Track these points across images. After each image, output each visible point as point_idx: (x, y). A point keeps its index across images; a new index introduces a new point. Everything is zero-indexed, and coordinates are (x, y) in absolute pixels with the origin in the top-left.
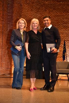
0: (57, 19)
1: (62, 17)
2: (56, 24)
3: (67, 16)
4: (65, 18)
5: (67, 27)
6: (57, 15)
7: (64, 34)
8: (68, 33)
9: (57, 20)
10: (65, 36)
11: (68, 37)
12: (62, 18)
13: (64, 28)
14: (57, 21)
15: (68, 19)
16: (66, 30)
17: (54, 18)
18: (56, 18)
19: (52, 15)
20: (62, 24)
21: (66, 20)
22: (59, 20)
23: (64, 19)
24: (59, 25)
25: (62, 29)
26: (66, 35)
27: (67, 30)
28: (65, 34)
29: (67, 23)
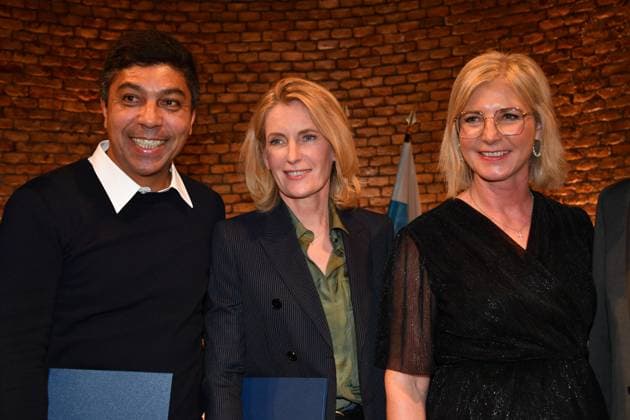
13: (263, 24)
25: (248, 30)
27: (294, 36)
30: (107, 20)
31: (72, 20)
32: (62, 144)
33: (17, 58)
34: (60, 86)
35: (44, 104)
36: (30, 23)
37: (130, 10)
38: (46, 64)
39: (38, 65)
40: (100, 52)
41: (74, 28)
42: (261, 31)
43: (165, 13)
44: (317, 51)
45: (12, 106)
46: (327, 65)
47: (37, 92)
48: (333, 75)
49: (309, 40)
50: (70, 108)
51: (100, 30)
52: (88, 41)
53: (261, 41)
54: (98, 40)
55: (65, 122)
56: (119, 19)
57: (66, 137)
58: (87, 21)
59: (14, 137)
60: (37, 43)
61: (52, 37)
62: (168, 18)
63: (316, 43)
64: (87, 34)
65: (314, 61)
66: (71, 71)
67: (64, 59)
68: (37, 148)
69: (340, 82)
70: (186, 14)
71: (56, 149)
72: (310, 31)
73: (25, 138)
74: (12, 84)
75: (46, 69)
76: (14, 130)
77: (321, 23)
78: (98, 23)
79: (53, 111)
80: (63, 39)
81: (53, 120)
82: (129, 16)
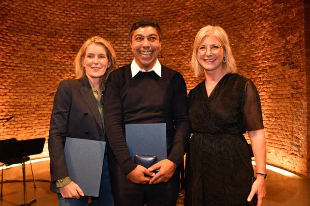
0: (92, 14)
1: (104, 10)
2: (88, 28)
4: (110, 13)
5: (116, 35)
6: (92, 4)
8: (120, 50)
9: (92, 18)
11: (120, 61)
12: (103, 13)
14: (92, 20)
15: (118, 16)
17: (83, 11)
18: (88, 13)
19: (77, 5)
20: (104, 28)
21: (114, 18)
22: (97, 18)
23: (110, 16)
24: (98, 29)
27: (117, 42)
29: (117, 24)
30: (66, 36)
31: (57, 36)
32: (53, 70)
33: (43, 47)
34: (53, 54)
35: (49, 59)
36: (46, 37)
37: (72, 34)
38: (50, 48)
39: (48, 48)
40: (64, 45)
41: (57, 38)
43: (82, 35)
44: (123, 46)
45: (41, 59)
46: (126, 50)
47: (47, 55)
48: (127, 53)
49: (121, 43)
50: (55, 60)
51: (64, 39)
52: (61, 42)
54: (64, 42)
55: (54, 64)
56: (70, 36)
57: (54, 68)
58: (61, 36)
59: (41, 67)
60: (48, 42)
61: (52, 41)
62: (83, 36)
63: (123, 44)
64: (61, 40)
65: (122, 49)
66: (57, 50)
67: (54, 47)
68: (46, 71)
69: (129, 55)
70: (87, 35)
71: (52, 71)
72: (121, 41)
73: (43, 68)
74: (41, 53)
75: (50, 49)
76: (41, 66)
77: (124, 39)
78: (64, 37)
79: (51, 61)
80: (55, 41)
81: (51, 63)
82: (72, 35)
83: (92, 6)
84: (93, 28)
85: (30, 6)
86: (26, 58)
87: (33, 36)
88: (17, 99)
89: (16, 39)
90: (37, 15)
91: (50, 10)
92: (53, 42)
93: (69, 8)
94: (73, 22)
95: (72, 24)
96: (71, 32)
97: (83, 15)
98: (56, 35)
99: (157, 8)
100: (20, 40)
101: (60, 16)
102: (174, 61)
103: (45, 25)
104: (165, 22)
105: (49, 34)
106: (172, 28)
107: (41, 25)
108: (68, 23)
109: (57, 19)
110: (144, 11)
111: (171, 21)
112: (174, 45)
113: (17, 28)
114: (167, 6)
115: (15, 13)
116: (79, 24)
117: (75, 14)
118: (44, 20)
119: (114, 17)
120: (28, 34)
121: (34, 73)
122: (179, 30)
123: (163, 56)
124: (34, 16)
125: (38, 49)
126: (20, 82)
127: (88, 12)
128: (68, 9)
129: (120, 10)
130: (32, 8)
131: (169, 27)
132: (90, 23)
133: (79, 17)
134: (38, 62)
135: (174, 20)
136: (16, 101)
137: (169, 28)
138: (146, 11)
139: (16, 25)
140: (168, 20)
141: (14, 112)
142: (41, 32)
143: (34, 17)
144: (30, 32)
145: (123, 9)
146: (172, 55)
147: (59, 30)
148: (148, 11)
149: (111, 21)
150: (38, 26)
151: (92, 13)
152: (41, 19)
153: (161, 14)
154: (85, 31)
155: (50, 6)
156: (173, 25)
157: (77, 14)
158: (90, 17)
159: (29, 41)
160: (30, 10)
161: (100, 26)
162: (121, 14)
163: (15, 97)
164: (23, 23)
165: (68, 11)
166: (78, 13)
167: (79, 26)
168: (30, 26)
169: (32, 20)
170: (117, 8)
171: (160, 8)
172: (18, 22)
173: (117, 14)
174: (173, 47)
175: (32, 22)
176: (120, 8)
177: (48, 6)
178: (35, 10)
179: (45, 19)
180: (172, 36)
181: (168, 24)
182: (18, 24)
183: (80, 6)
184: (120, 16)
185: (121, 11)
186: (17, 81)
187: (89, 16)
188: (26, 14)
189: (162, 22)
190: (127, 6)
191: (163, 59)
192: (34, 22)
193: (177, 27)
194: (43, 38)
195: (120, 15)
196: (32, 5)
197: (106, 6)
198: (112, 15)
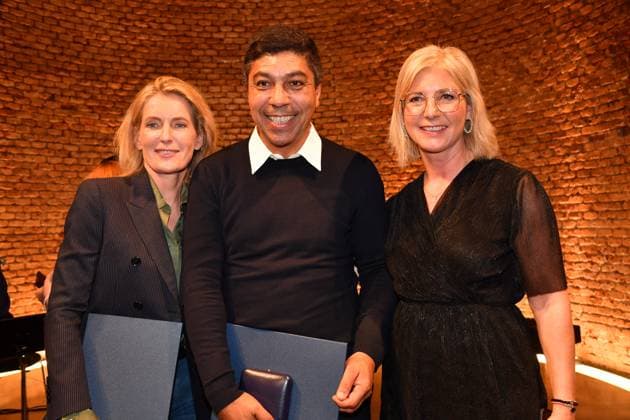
0: (184, 27)
1: (210, 17)
2: (175, 58)
3: (235, 12)
4: (226, 24)
7: (227, 114)
9: (185, 36)
10: (233, 127)
12: (209, 24)
13: (222, 82)
14: (183, 40)
15: (242, 30)
16: (235, 91)
17: (164, 20)
18: (176, 25)
19: (151, 6)
20: (211, 57)
21: (235, 35)
22: (195, 35)
23: (224, 29)
24: (198, 61)
25: (213, 84)
26: (236, 119)
28: (233, 115)
29: (240, 49)
30: (127, 78)
31: (105, 78)
32: (98, 153)
33: (73, 101)
34: (97, 118)
35: (88, 128)
36: (80, 80)
37: (141, 72)
38: (90, 104)
39: (85, 105)
40: (122, 97)
41: (106, 83)
42: (221, 86)
45: (69, 130)
47: (83, 121)
50: (103, 131)
51: (122, 84)
52: (115, 90)
53: (221, 92)
54: (121, 90)
55: (100, 140)
56: (135, 78)
57: (100, 149)
58: (115, 78)
59: (70, 148)
60: (85, 92)
61: (94, 88)
64: (115, 86)
66: (105, 108)
67: (100, 101)
68: (83, 155)
73: (76, 149)
74: (69, 116)
75: (90, 107)
76: (70, 144)
78: (122, 80)
79: (93, 133)
80: (101, 89)
81: (93, 138)
82: (140, 76)
83: (183, 7)
84: (187, 58)
85: (42, 9)
86: (36, 126)
87: (50, 77)
88: (15, 220)
89: (12, 84)
90: (59, 30)
91: (90, 19)
92: (98, 92)
93: (132, 13)
94: (142, 45)
95: (139, 49)
96: (138, 69)
97: (162, 29)
98: (101, 75)
99: (331, 11)
100: (22, 87)
101: (112, 33)
102: (370, 129)
103: (79, 52)
104: (349, 41)
105: (88, 74)
106: (363, 54)
107: (68, 52)
108: (132, 48)
109: (104, 39)
110: (300, 17)
111: (362, 39)
112: (369, 93)
113: (13, 59)
114: (353, 6)
115: (8, 25)
116: (155, 50)
117: (144, 26)
118: (74, 42)
119: (233, 31)
120: (39, 72)
121: (54, 161)
122: (379, 60)
123: (344, 118)
124: (51, 32)
125: (63, 107)
126: (21, 181)
127: (176, 21)
128: (129, 16)
129: (246, 16)
130: (47, 14)
131: (357, 52)
132: (179, 46)
133: (155, 34)
134: (63, 135)
135: (369, 36)
136: (11, 224)
137: (357, 55)
138: (306, 18)
139: (10, 52)
140: (356, 37)
141: (9, 249)
142: (69, 68)
143: (53, 36)
144: (44, 69)
145: (253, 14)
146: (363, 117)
147: (111, 63)
148: (310, 17)
149: (227, 41)
150: (62, 54)
151: (184, 23)
152: (69, 38)
153: (338, 24)
154: (168, 65)
155: (88, 9)
156: (366, 49)
157: (149, 27)
158: (180, 33)
159: (41, 89)
160: (43, 18)
161: (201, 53)
162: (251, 24)
163: (12, 216)
164: (26, 47)
165: (129, 20)
166: (151, 24)
167: (157, 54)
168: (42, 54)
169: (47, 41)
170: (239, 13)
171: (337, 10)
172: (15, 45)
173: (240, 25)
174: (367, 97)
175: (47, 46)
176: (247, 12)
177: (83, 9)
178: (55, 18)
179: (76, 39)
180: (364, 73)
181: (354, 46)
182: (17, 50)
183: (156, 9)
184: (247, 30)
185: (249, 19)
186: (14, 181)
187: (176, 31)
188: (34, 27)
189: (340, 43)
190: (262, 8)
191: (345, 125)
192: (54, 46)
193: (375, 53)
194: (74, 82)
195: (246, 28)
196: (47, 6)
197: (216, 7)
198: (230, 29)
